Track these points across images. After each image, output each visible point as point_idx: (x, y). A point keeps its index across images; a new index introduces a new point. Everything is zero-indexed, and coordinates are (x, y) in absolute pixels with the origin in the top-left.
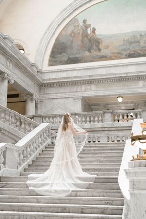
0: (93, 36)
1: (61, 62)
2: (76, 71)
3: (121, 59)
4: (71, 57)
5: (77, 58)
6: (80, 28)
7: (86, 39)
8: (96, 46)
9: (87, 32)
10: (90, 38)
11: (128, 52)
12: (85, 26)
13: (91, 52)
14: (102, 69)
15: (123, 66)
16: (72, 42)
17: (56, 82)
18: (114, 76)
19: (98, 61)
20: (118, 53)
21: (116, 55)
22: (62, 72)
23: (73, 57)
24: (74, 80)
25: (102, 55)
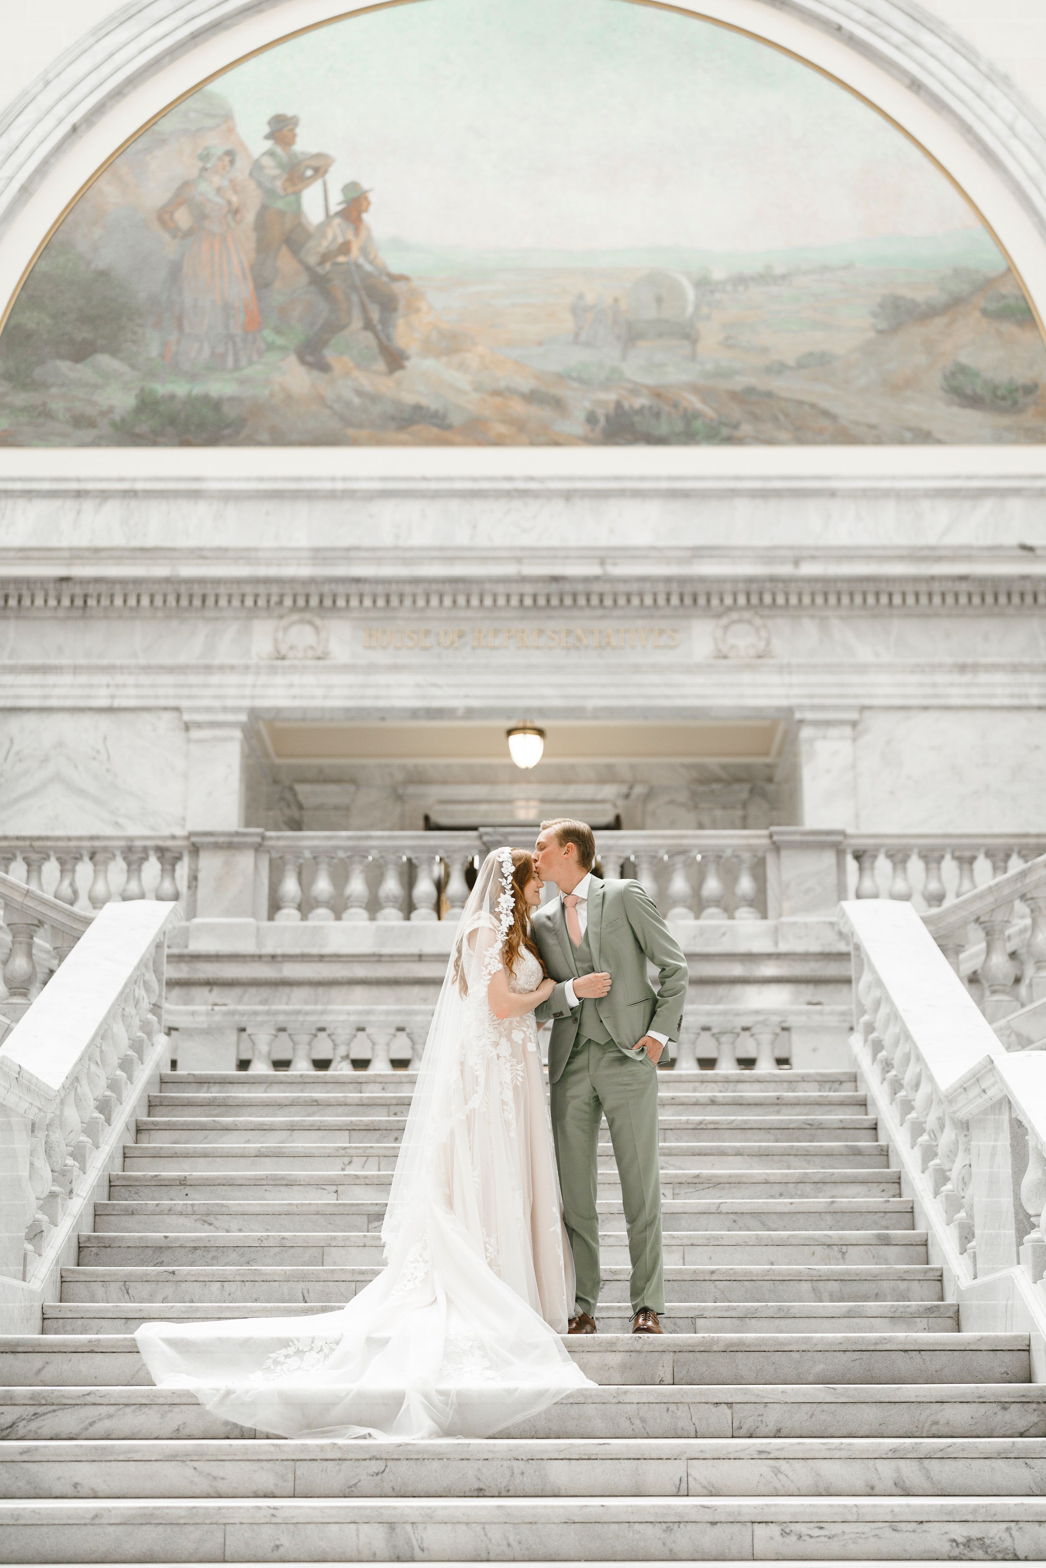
0: (345, 249)
1: (81, 422)
2: (202, 508)
3: (557, 444)
4: (161, 389)
5: (217, 405)
6: (241, 170)
7: (286, 262)
8: (368, 325)
9: (298, 212)
10: (325, 258)
11: (611, 397)
12: (281, 165)
13: (324, 367)
14: (411, 509)
15: (568, 496)
16: (175, 272)
17: (43, 582)
18: (510, 570)
19: (378, 442)
20: (532, 397)
21: (518, 408)
22: (88, 506)
23: (181, 389)
24: (187, 571)
25: (409, 398)
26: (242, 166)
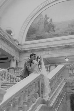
0: (51, 23)
1: (32, 39)
2: (40, 44)
3: (67, 35)
4: (38, 36)
5: (41, 36)
7: (46, 25)
8: (52, 29)
9: (47, 21)
10: (49, 24)
11: (71, 31)
12: (46, 18)
13: (49, 32)
14: (55, 42)
15: (67, 39)
17: (29, 50)
18: (62, 45)
19: (53, 37)
20: (65, 32)
21: (64, 33)
22: (32, 44)
23: (39, 35)
24: (38, 48)
25: (55, 34)
26: (43, 19)
